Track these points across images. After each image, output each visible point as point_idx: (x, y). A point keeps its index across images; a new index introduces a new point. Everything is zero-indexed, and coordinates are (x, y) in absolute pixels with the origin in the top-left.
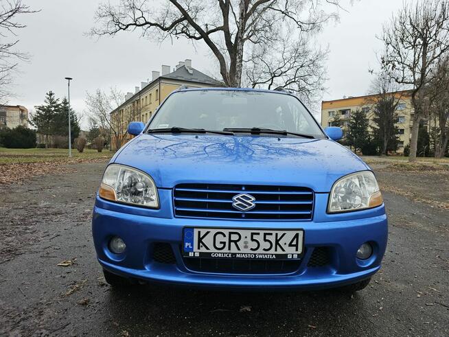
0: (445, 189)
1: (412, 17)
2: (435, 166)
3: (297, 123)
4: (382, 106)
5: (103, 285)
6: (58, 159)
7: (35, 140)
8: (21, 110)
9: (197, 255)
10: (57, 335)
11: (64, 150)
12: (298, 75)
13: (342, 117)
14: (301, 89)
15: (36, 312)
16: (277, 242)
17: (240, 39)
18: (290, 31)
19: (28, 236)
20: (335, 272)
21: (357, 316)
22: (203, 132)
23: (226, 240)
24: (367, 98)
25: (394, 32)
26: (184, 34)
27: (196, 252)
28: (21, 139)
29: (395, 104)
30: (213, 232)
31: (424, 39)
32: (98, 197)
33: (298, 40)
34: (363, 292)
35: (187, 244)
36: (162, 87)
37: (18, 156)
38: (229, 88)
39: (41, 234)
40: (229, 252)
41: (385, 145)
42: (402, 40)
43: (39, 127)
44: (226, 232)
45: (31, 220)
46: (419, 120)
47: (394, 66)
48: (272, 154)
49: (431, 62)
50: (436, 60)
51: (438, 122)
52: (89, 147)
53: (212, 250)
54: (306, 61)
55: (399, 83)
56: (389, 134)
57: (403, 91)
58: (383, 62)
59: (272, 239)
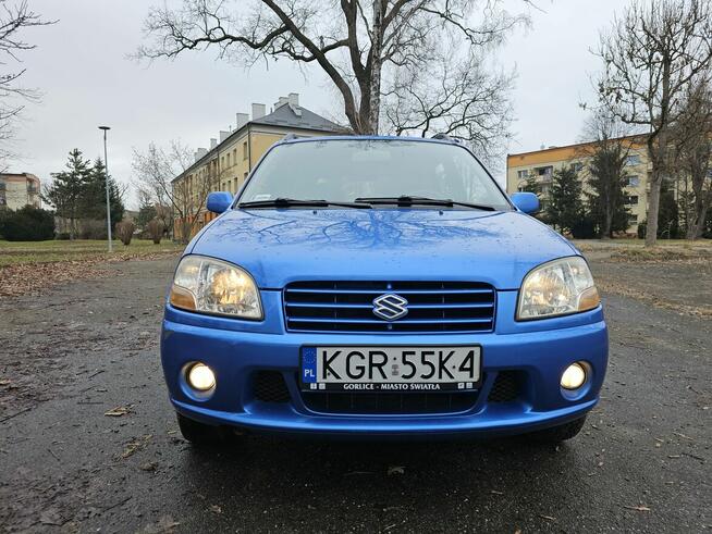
0: (702, 287)
1: (645, 18)
2: (686, 252)
3: (468, 190)
4: (603, 159)
5: (177, 442)
6: (92, 255)
7: (53, 228)
8: (28, 179)
9: (322, 387)
10: (112, 514)
11: (101, 243)
12: (468, 114)
13: (540, 179)
14: (474, 137)
15: (78, 483)
16: (442, 364)
17: (374, 59)
18: (454, 45)
19: (56, 373)
20: (529, 409)
21: (565, 477)
22: (323, 205)
23: (365, 363)
24: (579, 149)
25: (618, 43)
26: (286, 53)
27: (321, 382)
28: (30, 226)
29: (622, 156)
30: (346, 352)
31: (666, 53)
32: (169, 306)
33: (467, 59)
34: (574, 442)
35: (306, 372)
36: (253, 139)
37: (27, 253)
38: (359, 137)
39: (75, 370)
40: (369, 381)
41: (609, 220)
42: (631, 56)
43: (59, 206)
44: (365, 352)
45: (57, 350)
46: (659, 181)
47: (619, 96)
48: (431, 235)
49: (677, 89)
50: (685, 86)
51: (690, 184)
52: (140, 236)
53: (345, 379)
54: (481, 91)
55: (628, 122)
56: (614, 204)
57: (635, 136)
58: (602, 91)
59: (434, 360)
